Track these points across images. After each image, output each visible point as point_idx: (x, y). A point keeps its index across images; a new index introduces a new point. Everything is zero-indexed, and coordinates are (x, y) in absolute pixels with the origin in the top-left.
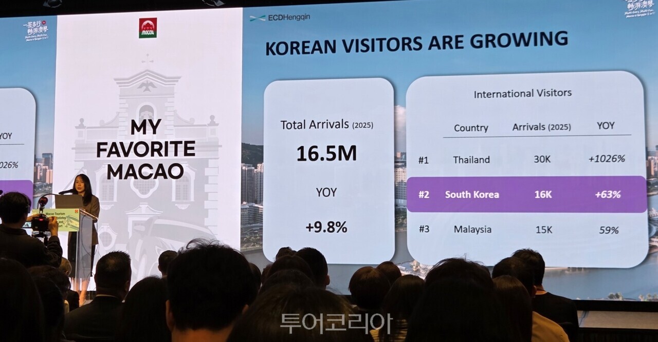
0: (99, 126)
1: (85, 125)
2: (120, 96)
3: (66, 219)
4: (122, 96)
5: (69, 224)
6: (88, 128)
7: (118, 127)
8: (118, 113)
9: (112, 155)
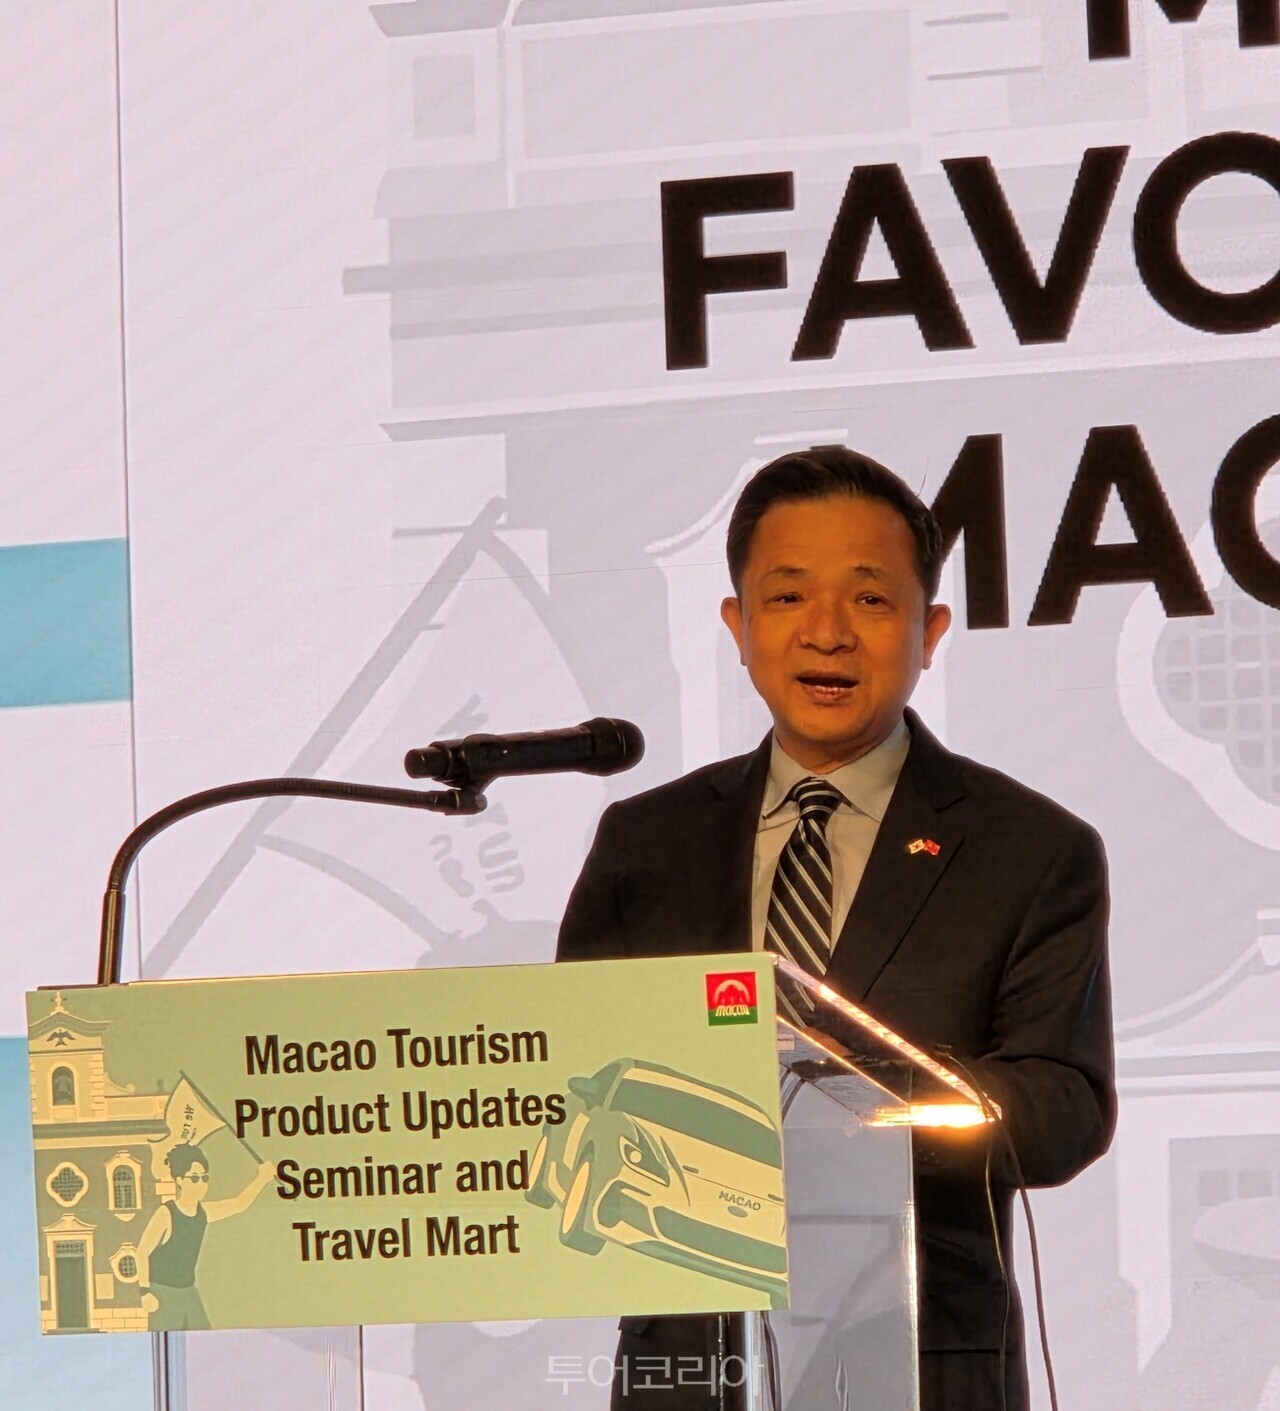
3: (578, 1124)
9: (854, 332)
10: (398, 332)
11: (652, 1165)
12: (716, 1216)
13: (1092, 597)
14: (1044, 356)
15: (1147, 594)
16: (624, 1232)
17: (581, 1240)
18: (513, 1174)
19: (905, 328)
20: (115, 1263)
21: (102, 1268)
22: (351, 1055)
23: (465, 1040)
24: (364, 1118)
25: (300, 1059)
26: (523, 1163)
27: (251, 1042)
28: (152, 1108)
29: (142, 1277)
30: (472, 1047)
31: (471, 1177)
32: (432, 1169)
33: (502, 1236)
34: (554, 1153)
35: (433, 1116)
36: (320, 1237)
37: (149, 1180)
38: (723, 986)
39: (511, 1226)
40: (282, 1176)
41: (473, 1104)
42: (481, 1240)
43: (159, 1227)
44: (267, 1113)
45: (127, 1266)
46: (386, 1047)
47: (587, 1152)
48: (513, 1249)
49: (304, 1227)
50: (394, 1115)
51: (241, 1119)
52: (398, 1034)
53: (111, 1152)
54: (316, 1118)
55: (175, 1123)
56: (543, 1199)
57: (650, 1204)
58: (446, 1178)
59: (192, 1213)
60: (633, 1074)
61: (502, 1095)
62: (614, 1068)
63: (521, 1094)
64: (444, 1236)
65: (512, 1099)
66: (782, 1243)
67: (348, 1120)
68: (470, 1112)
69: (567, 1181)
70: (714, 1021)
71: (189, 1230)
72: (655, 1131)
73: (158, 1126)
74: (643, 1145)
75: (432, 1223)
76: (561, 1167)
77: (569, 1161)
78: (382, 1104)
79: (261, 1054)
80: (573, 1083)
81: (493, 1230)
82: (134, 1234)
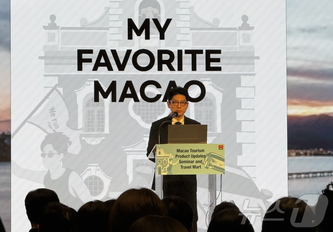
0: (79, 26)
1: (57, 25)
6: (62, 29)
7: (108, 29)
8: (108, 9)
12: (219, 166)
14: (121, 73)
16: (211, 167)
17: (207, 168)
18: (201, 162)
19: (106, 68)
21: (163, 169)
22: (186, 151)
25: (182, 151)
28: (168, 155)
30: (198, 151)
31: (197, 162)
32: (193, 161)
35: (194, 157)
36: (183, 167)
37: (167, 161)
38: (220, 146)
39: (200, 166)
42: (198, 167)
43: (168, 166)
44: (178, 156)
46: (190, 150)
47: (207, 160)
48: (200, 168)
49: (181, 166)
51: (176, 156)
53: (164, 159)
54: (183, 156)
55: (170, 156)
56: (203, 164)
57: (213, 165)
58: (195, 162)
60: (212, 154)
62: (210, 153)
64: (194, 167)
65: (201, 155)
67: (186, 157)
68: (197, 156)
69: (206, 163)
70: (219, 149)
71: (171, 166)
72: (214, 158)
73: (168, 157)
74: (212, 160)
76: (205, 161)
78: (189, 155)
79: (178, 151)
80: (206, 154)
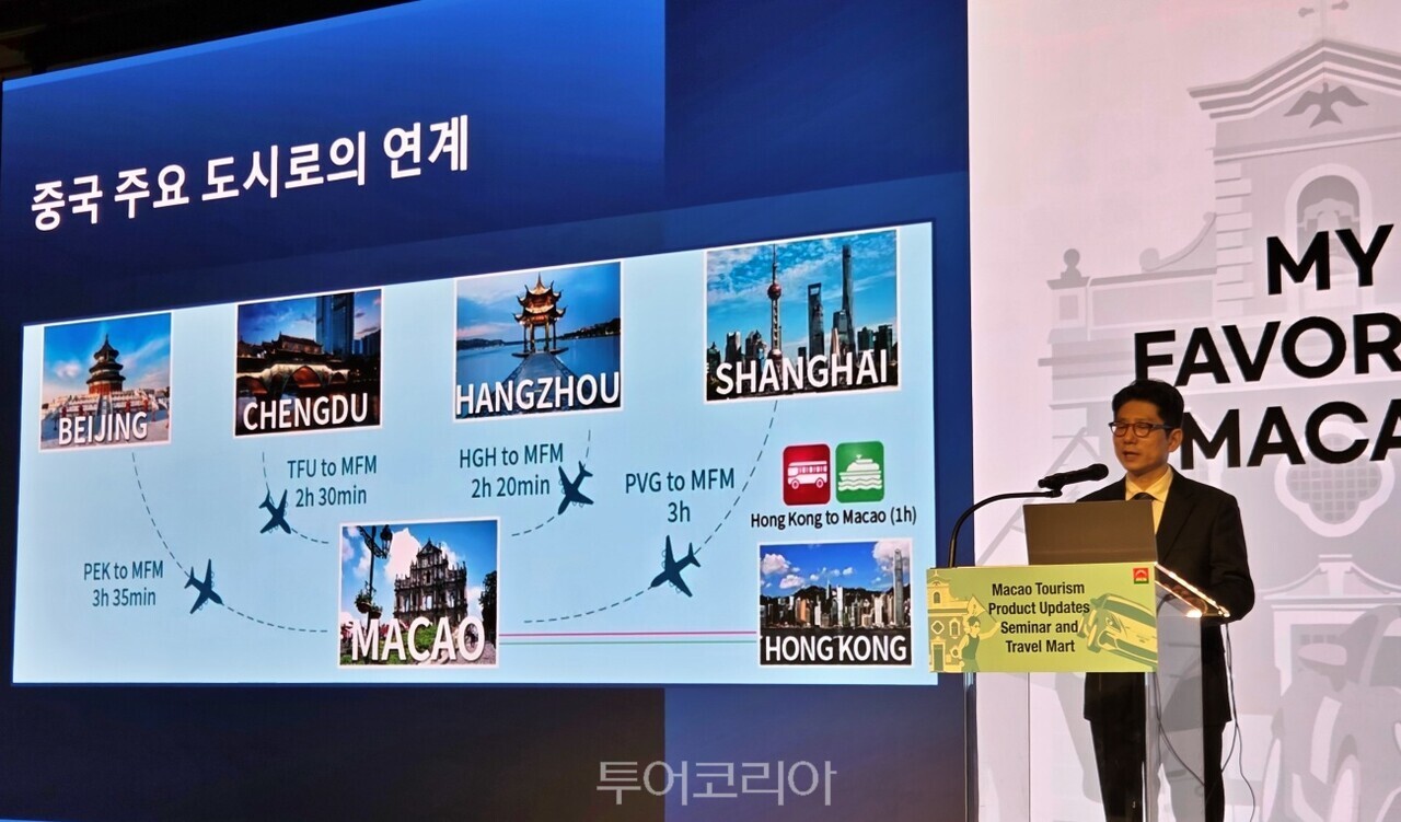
0: (1139, 271)
1: (1083, 275)
2: (1217, 152)
3: (1094, 613)
4: (1223, 154)
5: (1105, 638)
6: (1096, 282)
7: (1213, 271)
8: (1213, 218)
9: (1193, 377)
10: (1055, 378)
11: (1116, 626)
12: (1137, 643)
13: (1267, 458)
14: (1253, 385)
15: (1285, 458)
16: (1107, 646)
17: (1094, 648)
18: (1073, 627)
19: (1210, 376)
20: (951, 651)
21: (947, 652)
22: (1024, 590)
23: (1059, 587)
24: (1028, 609)
25: (1009, 591)
26: (1076, 624)
27: (994, 586)
28: (963, 605)
29: (960, 656)
30: (1061, 589)
31: (1061, 628)
32: (1049, 625)
33: (1070, 646)
34: (1086, 621)
35: (1049, 609)
36: (1014, 645)
37: (962, 626)
38: (1139, 572)
39: (1072, 643)
40: (1003, 626)
41: (1061, 605)
42: (1063, 647)
43: (965, 641)
44: (999, 607)
45: (956, 652)
46: (1035, 588)
47: (1096, 621)
48: (1073, 650)
49: (1009, 642)
50: (1037, 609)
51: (991, 609)
52: (1039, 584)
53: (951, 618)
54: (1014, 609)
55: (971, 609)
56: (1082, 635)
57: (1115, 638)
58: (1053, 628)
59: (975, 637)
60: (1110, 598)
61: (1070, 603)
62: (1105, 596)
63: (1076, 603)
64: (1052, 646)
65: (1073, 605)
66: (1156, 651)
67: (1023, 610)
68: (1060, 608)
69: (1090, 630)
70: (1136, 582)
71: (974, 642)
72: (1117, 615)
73: (966, 610)
74: (1113, 620)
75: (1048, 642)
76: (1088, 626)
77: (1090, 623)
78: (1033, 605)
79: (997, 589)
80: (1092, 601)
81: (1067, 644)
82: (957, 642)
